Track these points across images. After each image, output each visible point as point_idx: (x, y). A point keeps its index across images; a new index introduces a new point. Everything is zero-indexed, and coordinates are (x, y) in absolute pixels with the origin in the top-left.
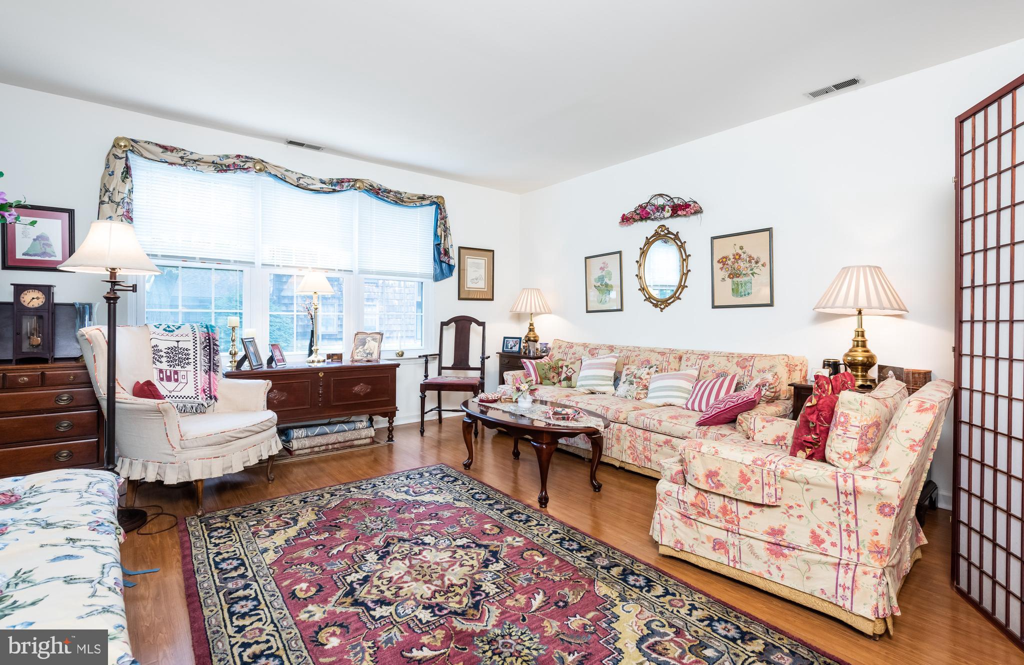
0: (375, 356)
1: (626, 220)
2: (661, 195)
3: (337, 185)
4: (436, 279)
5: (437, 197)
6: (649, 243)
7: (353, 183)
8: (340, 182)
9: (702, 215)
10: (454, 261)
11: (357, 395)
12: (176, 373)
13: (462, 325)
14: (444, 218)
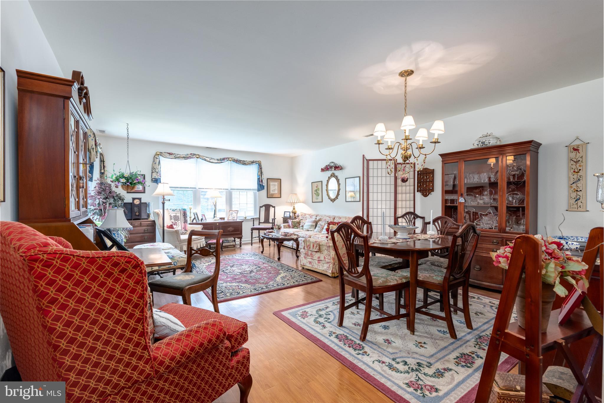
0: (235, 218)
1: (323, 170)
2: (332, 162)
3: (222, 160)
4: (259, 190)
5: (258, 161)
6: (329, 178)
7: (228, 159)
8: (224, 159)
9: (343, 170)
10: (265, 184)
11: (229, 231)
12: (176, 223)
13: (267, 207)
14: (261, 169)
